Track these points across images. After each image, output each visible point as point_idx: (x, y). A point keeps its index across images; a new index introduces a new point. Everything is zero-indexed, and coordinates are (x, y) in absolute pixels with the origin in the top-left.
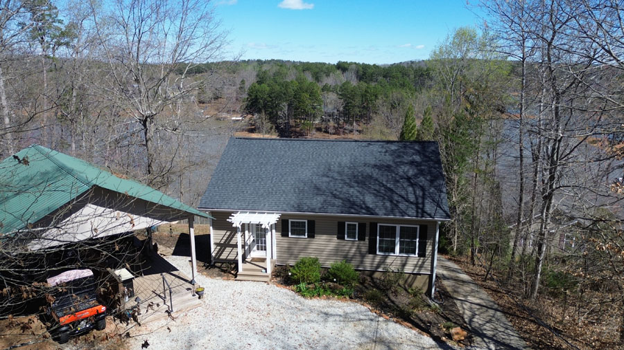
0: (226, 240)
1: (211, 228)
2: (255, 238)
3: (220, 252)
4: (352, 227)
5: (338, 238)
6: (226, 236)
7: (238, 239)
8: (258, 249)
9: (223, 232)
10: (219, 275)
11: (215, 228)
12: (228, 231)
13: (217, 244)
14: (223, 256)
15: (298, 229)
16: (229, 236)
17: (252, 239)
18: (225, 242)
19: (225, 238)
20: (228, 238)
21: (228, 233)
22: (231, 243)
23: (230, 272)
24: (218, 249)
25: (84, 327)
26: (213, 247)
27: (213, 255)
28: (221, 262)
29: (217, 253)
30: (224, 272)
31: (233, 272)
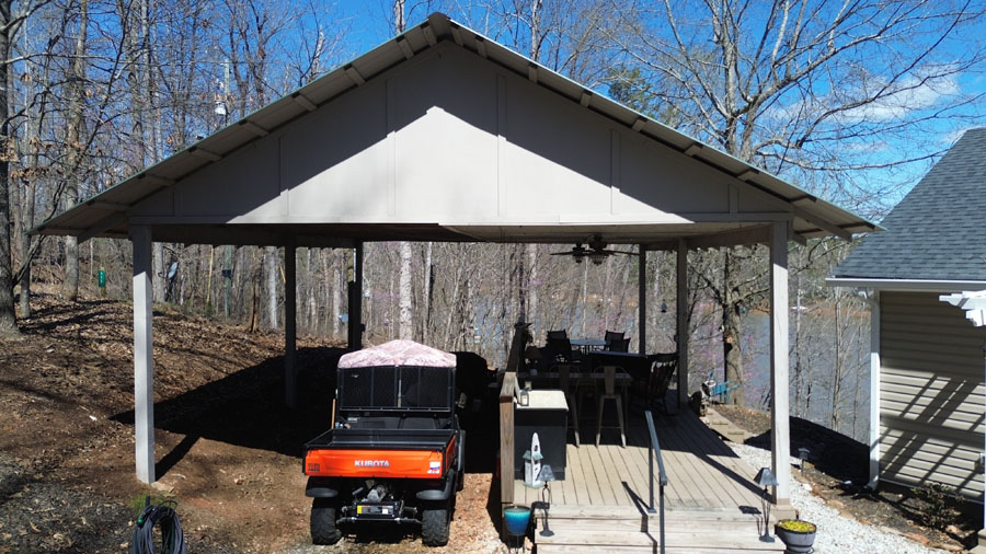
0: (930, 408)
1: (875, 358)
3: (902, 453)
6: (933, 392)
9: (921, 379)
10: (890, 523)
11: (891, 359)
12: (938, 373)
13: (891, 422)
14: (912, 471)
16: (945, 392)
18: (924, 415)
19: (925, 401)
20: (938, 400)
21: (941, 383)
22: (948, 423)
23: (940, 527)
24: (892, 439)
25: (374, 509)
26: (877, 429)
27: (876, 455)
28: (905, 489)
29: (890, 454)
30: (918, 520)
31: (953, 529)
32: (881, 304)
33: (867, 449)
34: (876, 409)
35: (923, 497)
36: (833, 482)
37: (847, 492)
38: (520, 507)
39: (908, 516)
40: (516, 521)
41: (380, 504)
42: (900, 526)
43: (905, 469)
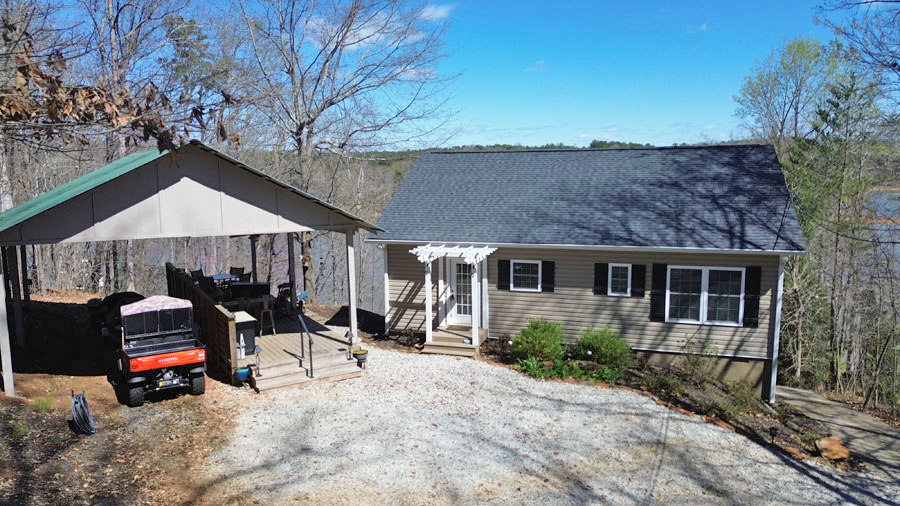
0: (408, 296)
1: (386, 275)
2: (455, 294)
3: (397, 318)
4: (620, 273)
5: (596, 292)
6: (409, 288)
7: (427, 294)
8: (459, 312)
9: (403, 283)
10: (394, 347)
11: (393, 276)
12: (410, 280)
13: (393, 304)
14: (401, 325)
15: (526, 277)
16: (413, 287)
17: (449, 294)
18: (406, 299)
19: (406, 292)
20: (411, 291)
21: (412, 284)
22: (415, 301)
23: (412, 345)
24: (393, 312)
25: (169, 383)
26: (388, 307)
27: (387, 320)
28: (399, 333)
29: (393, 318)
30: (404, 345)
31: (417, 345)
32: (388, 250)
33: (384, 318)
34: (387, 298)
35: (406, 335)
36: (370, 335)
37: (376, 338)
38: (242, 368)
39: (401, 343)
40: (243, 374)
41: (171, 380)
42: (398, 348)
43: (399, 324)
